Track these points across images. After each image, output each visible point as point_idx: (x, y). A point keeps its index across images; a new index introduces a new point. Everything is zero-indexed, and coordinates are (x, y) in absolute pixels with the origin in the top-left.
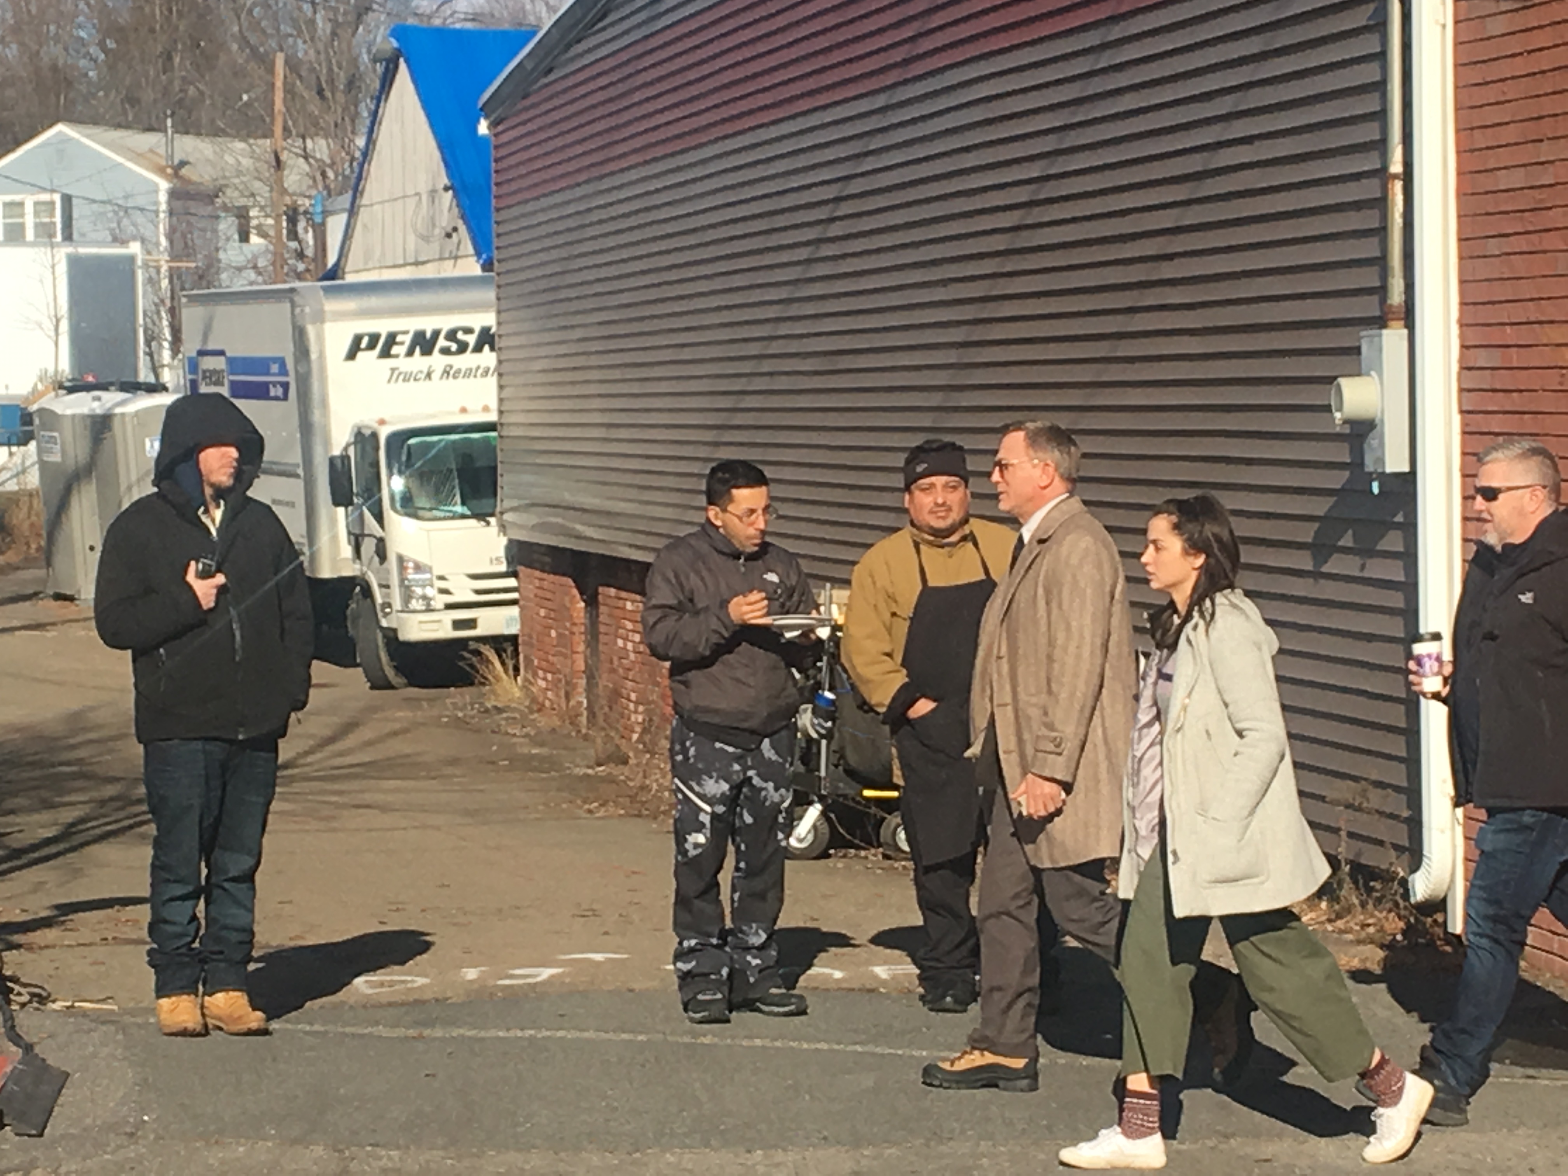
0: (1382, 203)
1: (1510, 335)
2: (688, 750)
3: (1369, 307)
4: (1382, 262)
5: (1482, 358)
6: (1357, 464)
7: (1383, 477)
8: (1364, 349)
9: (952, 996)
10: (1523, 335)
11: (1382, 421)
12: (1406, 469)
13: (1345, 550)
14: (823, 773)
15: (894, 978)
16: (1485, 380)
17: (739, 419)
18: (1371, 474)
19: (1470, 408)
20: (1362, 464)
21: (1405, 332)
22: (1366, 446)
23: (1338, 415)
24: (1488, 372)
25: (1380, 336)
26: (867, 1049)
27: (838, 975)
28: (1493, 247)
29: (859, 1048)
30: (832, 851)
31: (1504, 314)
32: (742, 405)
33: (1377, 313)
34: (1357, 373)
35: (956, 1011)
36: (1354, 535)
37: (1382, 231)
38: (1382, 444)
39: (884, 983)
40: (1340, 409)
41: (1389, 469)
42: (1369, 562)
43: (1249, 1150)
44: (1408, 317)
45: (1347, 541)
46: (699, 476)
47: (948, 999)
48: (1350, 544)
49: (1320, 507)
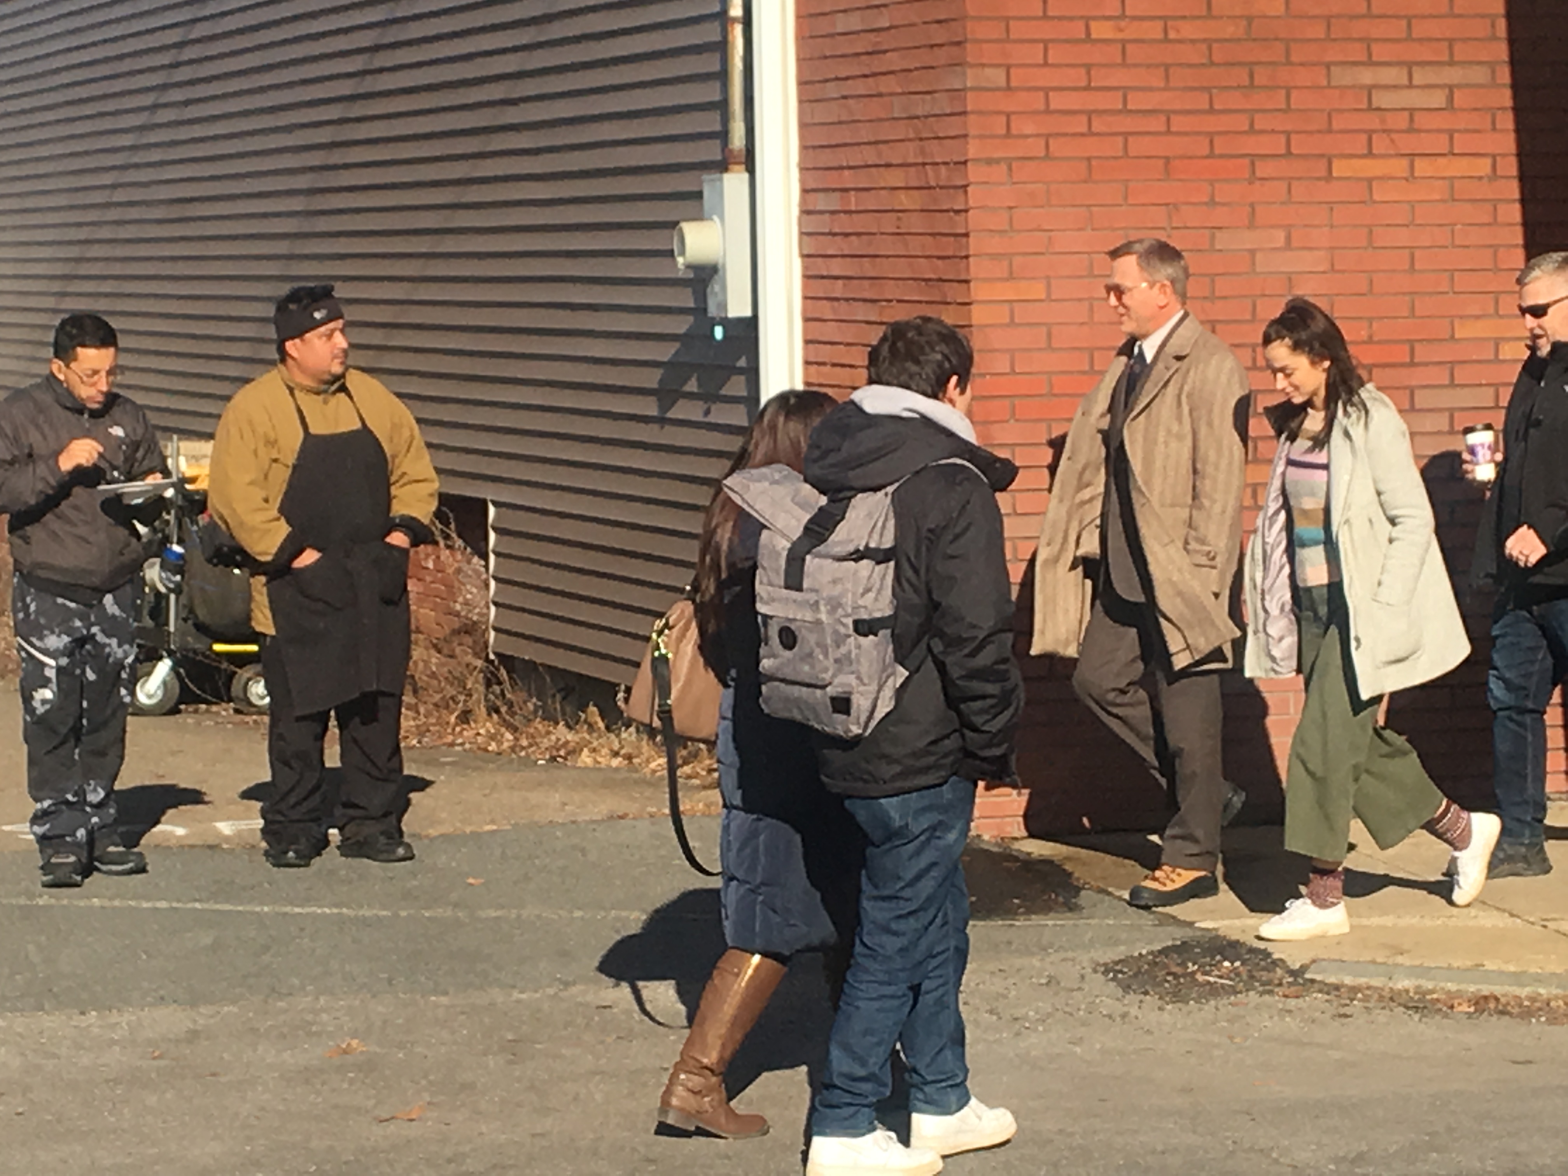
0: (723, 47)
1: (848, 179)
2: (28, 606)
3: (711, 151)
4: (723, 105)
5: (821, 202)
6: (701, 310)
7: (726, 322)
8: (706, 194)
9: (296, 852)
10: (862, 180)
11: (724, 266)
12: (748, 313)
13: (690, 396)
14: (172, 629)
15: (239, 834)
16: (823, 224)
17: (84, 269)
18: (713, 319)
19: (812, 252)
20: (705, 310)
21: (746, 176)
22: (709, 290)
23: (680, 260)
24: (827, 216)
25: (721, 180)
26: (206, 906)
27: (180, 831)
28: (832, 90)
29: (198, 905)
30: (182, 707)
31: (843, 157)
32: (89, 255)
33: (719, 157)
34: (699, 217)
35: (299, 866)
36: (698, 380)
37: (723, 76)
38: (724, 288)
39: (227, 839)
40: (683, 253)
41: (731, 315)
42: (714, 408)
43: (590, 998)
44: (749, 163)
45: (692, 386)
46: (45, 327)
47: (291, 854)
48: (695, 390)
49: (665, 352)
